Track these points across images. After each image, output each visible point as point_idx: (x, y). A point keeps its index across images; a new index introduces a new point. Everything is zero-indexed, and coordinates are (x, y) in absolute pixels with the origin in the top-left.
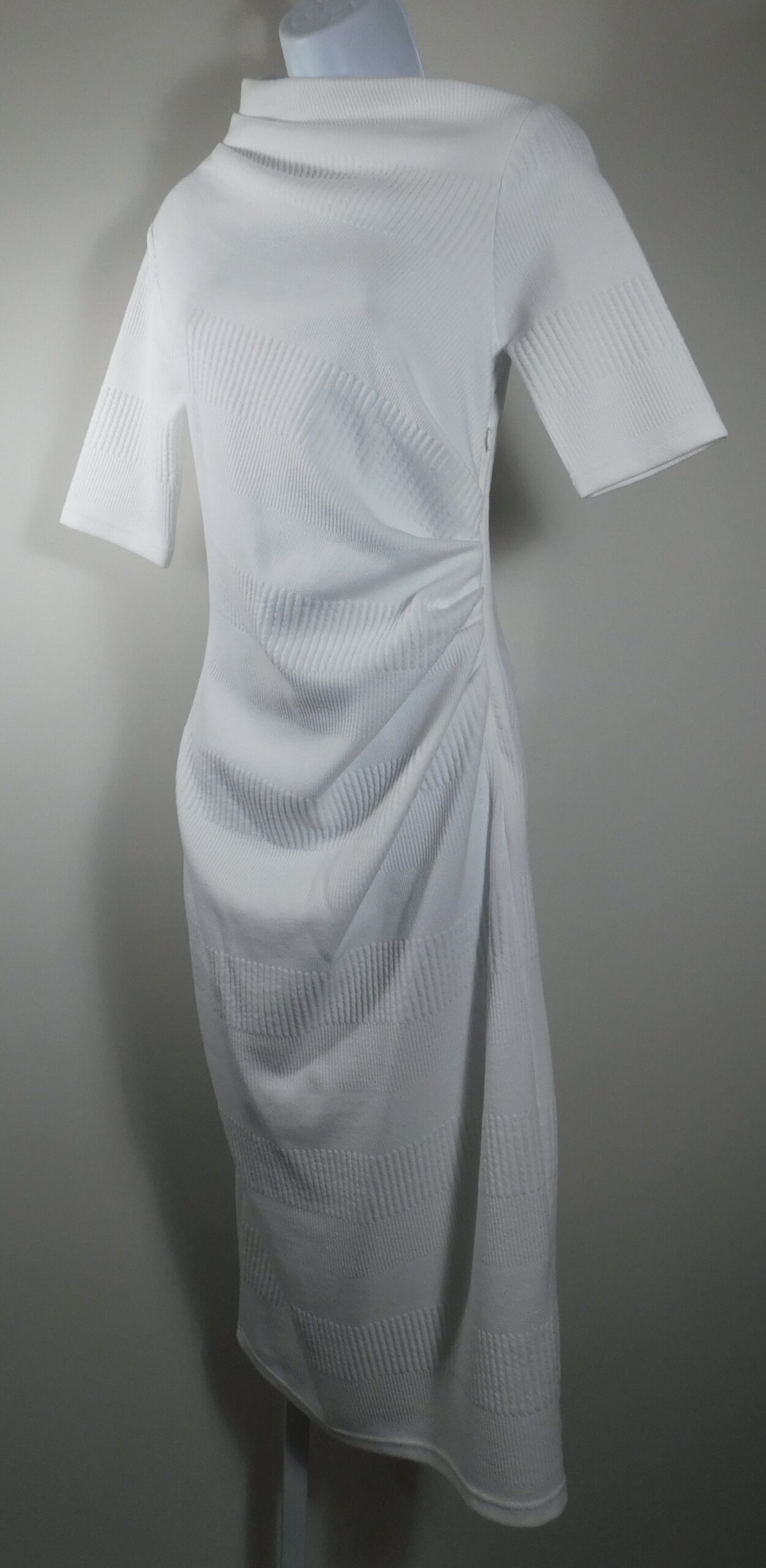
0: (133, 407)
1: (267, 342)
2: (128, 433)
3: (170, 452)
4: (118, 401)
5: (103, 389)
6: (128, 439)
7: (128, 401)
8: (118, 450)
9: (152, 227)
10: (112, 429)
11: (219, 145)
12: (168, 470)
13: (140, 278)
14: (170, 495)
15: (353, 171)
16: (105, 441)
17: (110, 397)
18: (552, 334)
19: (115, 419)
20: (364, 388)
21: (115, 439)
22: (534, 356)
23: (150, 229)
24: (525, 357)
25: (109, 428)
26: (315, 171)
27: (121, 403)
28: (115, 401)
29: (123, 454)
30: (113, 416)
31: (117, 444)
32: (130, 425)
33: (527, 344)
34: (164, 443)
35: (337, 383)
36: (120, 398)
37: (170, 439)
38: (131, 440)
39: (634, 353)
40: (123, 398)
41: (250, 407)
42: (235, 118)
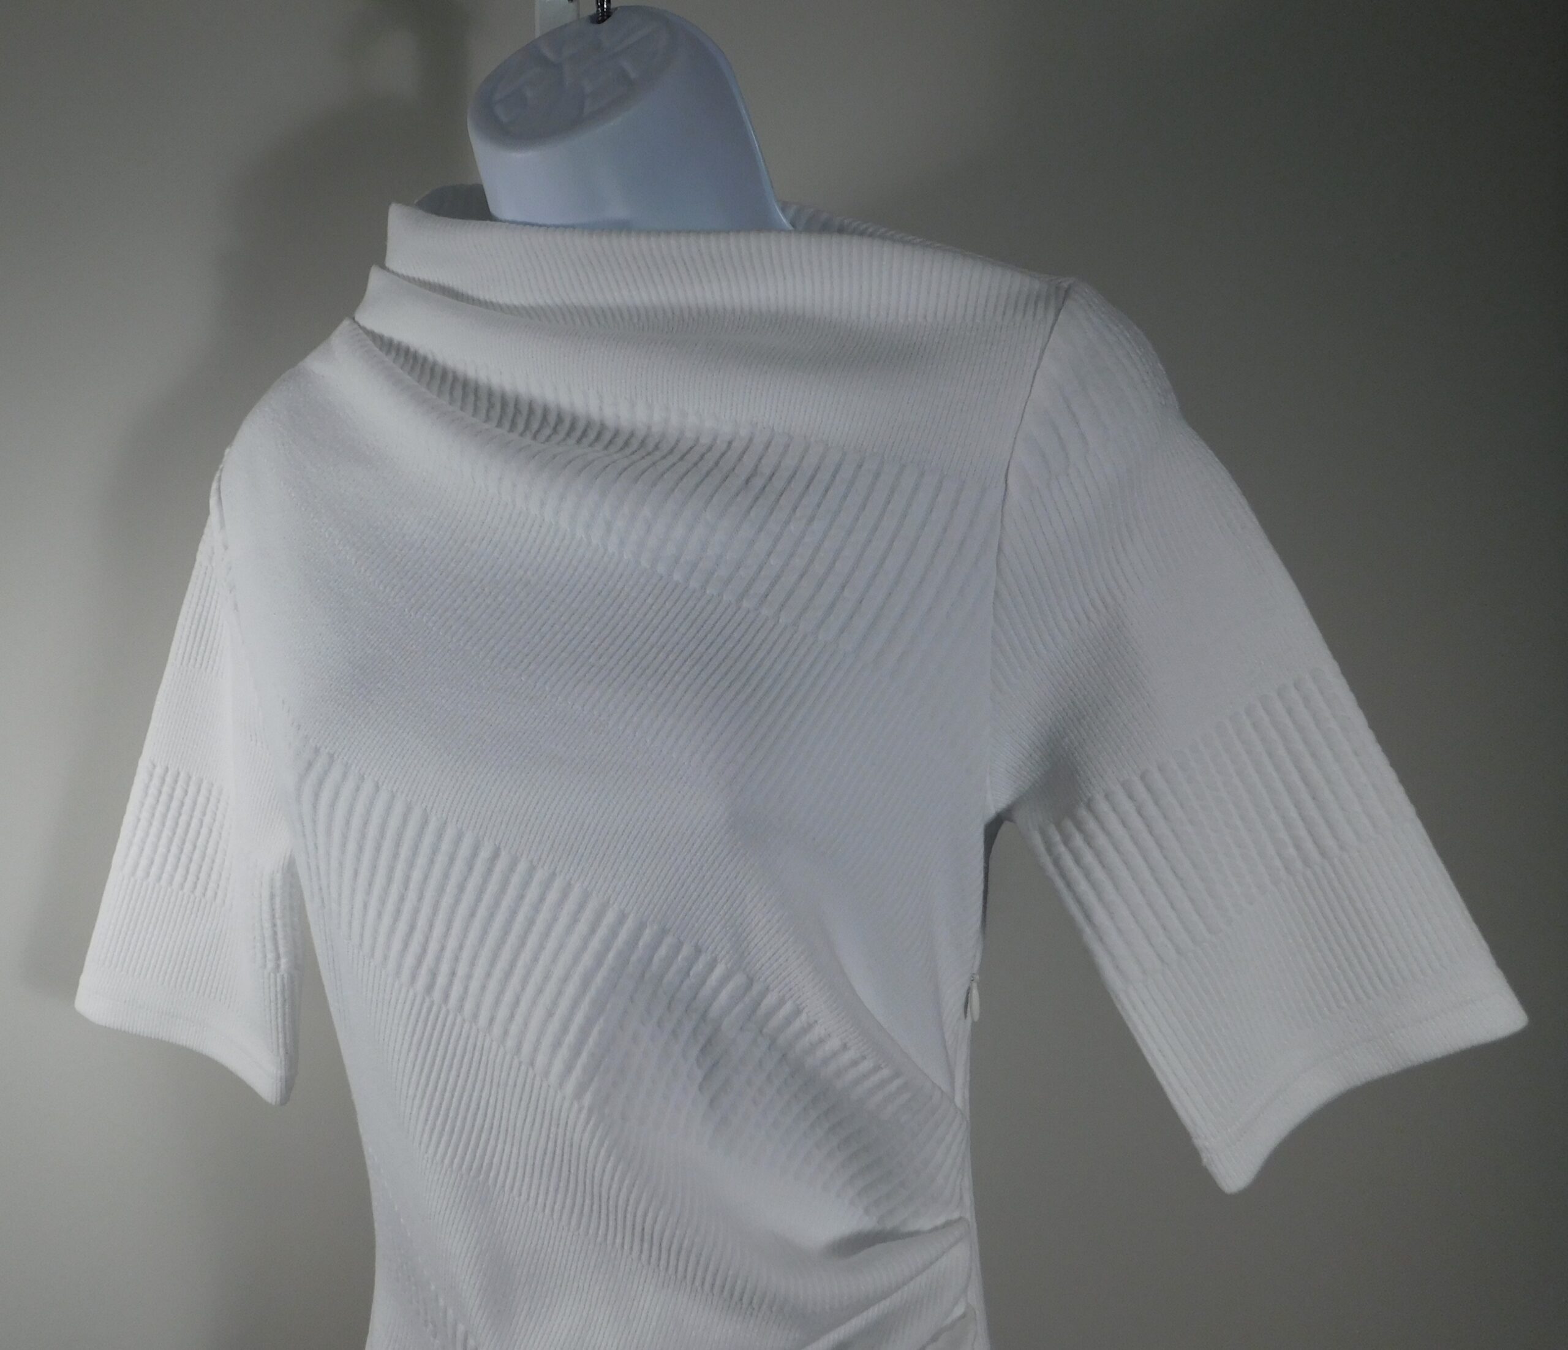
0: (201, 799)
1: (485, 854)
2: (195, 847)
3: (279, 922)
4: (173, 789)
5: (143, 764)
6: (197, 856)
7: (192, 789)
8: (178, 878)
9: (219, 480)
10: (164, 841)
11: (346, 323)
12: (276, 948)
13: (201, 557)
14: (283, 991)
15: (649, 428)
16: (152, 862)
17: (156, 781)
18: (1137, 823)
19: (169, 823)
20: (719, 970)
21: (171, 859)
22: (1099, 874)
23: (214, 486)
24: (1075, 872)
25: (159, 838)
26: (560, 419)
27: (178, 792)
28: (166, 789)
29: (188, 885)
30: (165, 816)
31: (176, 868)
32: (199, 833)
33: (1078, 841)
34: (266, 908)
35: (656, 959)
36: (176, 782)
37: (278, 900)
38: (203, 858)
39: (1309, 845)
40: (181, 782)
41: (450, 983)
42: (376, 279)
